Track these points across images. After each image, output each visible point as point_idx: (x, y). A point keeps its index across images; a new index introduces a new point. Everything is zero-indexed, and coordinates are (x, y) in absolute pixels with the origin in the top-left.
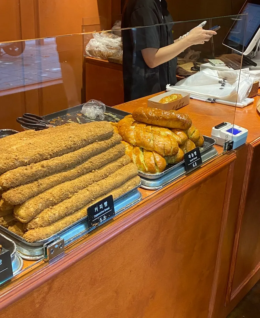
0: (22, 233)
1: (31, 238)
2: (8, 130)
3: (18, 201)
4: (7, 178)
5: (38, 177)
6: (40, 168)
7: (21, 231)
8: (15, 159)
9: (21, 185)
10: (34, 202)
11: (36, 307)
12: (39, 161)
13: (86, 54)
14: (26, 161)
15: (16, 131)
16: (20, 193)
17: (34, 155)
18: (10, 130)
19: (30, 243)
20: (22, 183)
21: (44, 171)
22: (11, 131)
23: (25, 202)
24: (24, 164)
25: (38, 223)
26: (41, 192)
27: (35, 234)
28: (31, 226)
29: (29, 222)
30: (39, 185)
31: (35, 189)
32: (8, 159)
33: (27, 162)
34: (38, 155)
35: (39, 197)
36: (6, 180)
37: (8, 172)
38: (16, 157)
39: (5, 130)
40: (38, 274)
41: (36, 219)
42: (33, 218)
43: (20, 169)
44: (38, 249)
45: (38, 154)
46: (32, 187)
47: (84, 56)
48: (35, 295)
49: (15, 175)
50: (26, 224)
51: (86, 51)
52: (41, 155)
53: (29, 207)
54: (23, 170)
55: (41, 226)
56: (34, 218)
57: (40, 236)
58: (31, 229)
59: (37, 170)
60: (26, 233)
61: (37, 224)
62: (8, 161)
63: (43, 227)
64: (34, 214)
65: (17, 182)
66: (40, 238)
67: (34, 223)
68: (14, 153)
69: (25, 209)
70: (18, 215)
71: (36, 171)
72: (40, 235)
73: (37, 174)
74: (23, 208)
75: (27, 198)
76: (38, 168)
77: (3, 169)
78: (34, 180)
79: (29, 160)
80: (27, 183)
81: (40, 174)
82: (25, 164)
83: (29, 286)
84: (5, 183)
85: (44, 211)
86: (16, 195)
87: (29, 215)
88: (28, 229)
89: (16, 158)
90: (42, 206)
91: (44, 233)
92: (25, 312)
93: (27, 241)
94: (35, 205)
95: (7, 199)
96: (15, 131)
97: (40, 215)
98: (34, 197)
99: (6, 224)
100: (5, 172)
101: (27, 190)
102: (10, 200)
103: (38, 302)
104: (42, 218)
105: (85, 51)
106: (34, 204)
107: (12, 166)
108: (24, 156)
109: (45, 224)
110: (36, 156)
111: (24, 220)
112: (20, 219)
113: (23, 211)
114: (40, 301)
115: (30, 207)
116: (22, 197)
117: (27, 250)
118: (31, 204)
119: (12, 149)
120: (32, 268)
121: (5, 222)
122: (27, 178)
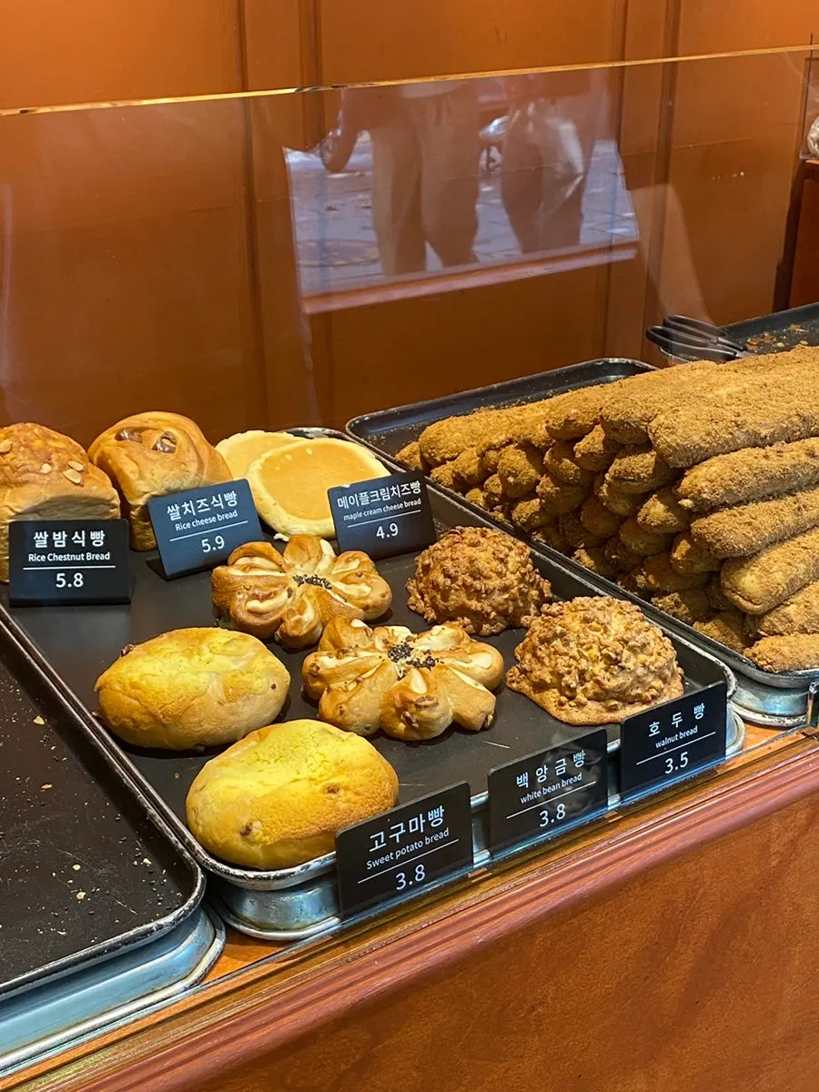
0: (740, 644)
1: (774, 658)
2: (625, 360)
3: (741, 546)
4: (713, 477)
5: (795, 483)
6: (804, 458)
7: (736, 637)
8: (736, 422)
9: (748, 502)
10: (784, 555)
11: (770, 864)
12: (799, 439)
13: (808, 152)
14: (764, 432)
15: (650, 366)
16: (750, 524)
17: (785, 417)
18: (630, 361)
19: (772, 672)
20: (751, 497)
21: (815, 467)
22: (633, 364)
23: (759, 551)
24: (757, 442)
25: (795, 619)
26: (801, 530)
27: (785, 650)
28: (775, 626)
29: (769, 612)
30: (799, 509)
31: (790, 520)
32: (717, 422)
33: (766, 437)
34: (795, 419)
35: (799, 543)
36: (711, 481)
37: (714, 460)
38: (737, 419)
39: (616, 360)
40: (794, 766)
41: (788, 606)
42: (781, 602)
43: (749, 455)
44: (788, 697)
45: (798, 415)
46: (782, 510)
47: (801, 157)
48: (775, 827)
49: (737, 471)
50: (758, 618)
51: (811, 142)
52: (804, 420)
53: (771, 568)
54: (756, 458)
55: (804, 631)
56: (782, 604)
57: (803, 657)
58: (772, 635)
59: (797, 462)
60: (758, 645)
61: (791, 621)
62: (716, 427)
63: (809, 634)
64: (783, 591)
65: (740, 492)
66: (800, 663)
67: (783, 619)
68: (728, 408)
69: (758, 573)
70: (736, 587)
71: (795, 466)
72: (800, 654)
73: (796, 473)
74: (754, 568)
75: (767, 541)
76: (797, 458)
77: (701, 448)
78: (786, 493)
79: (773, 430)
80: (765, 498)
81: (803, 474)
82: (760, 442)
83: (769, 795)
84: (706, 490)
85: (811, 587)
86: (736, 528)
87: (771, 593)
88: (762, 633)
89: (739, 420)
90: (807, 571)
91: (812, 651)
92: (743, 873)
93: (762, 666)
94: (790, 564)
95: (713, 537)
96: (646, 365)
97: (799, 598)
98: (782, 541)
99: (686, 614)
100: (706, 459)
101: (767, 517)
102: (720, 540)
103: (778, 852)
104: (806, 606)
105: (807, 141)
106: (785, 562)
107: (727, 442)
108: (758, 418)
109: (813, 626)
110: (792, 422)
111: (755, 604)
112: (741, 600)
113: (753, 577)
114: (783, 850)
115: (773, 569)
116: (755, 536)
117: (754, 694)
118: (775, 562)
119: (717, 396)
120: (770, 748)
121: (685, 609)
122: (767, 484)
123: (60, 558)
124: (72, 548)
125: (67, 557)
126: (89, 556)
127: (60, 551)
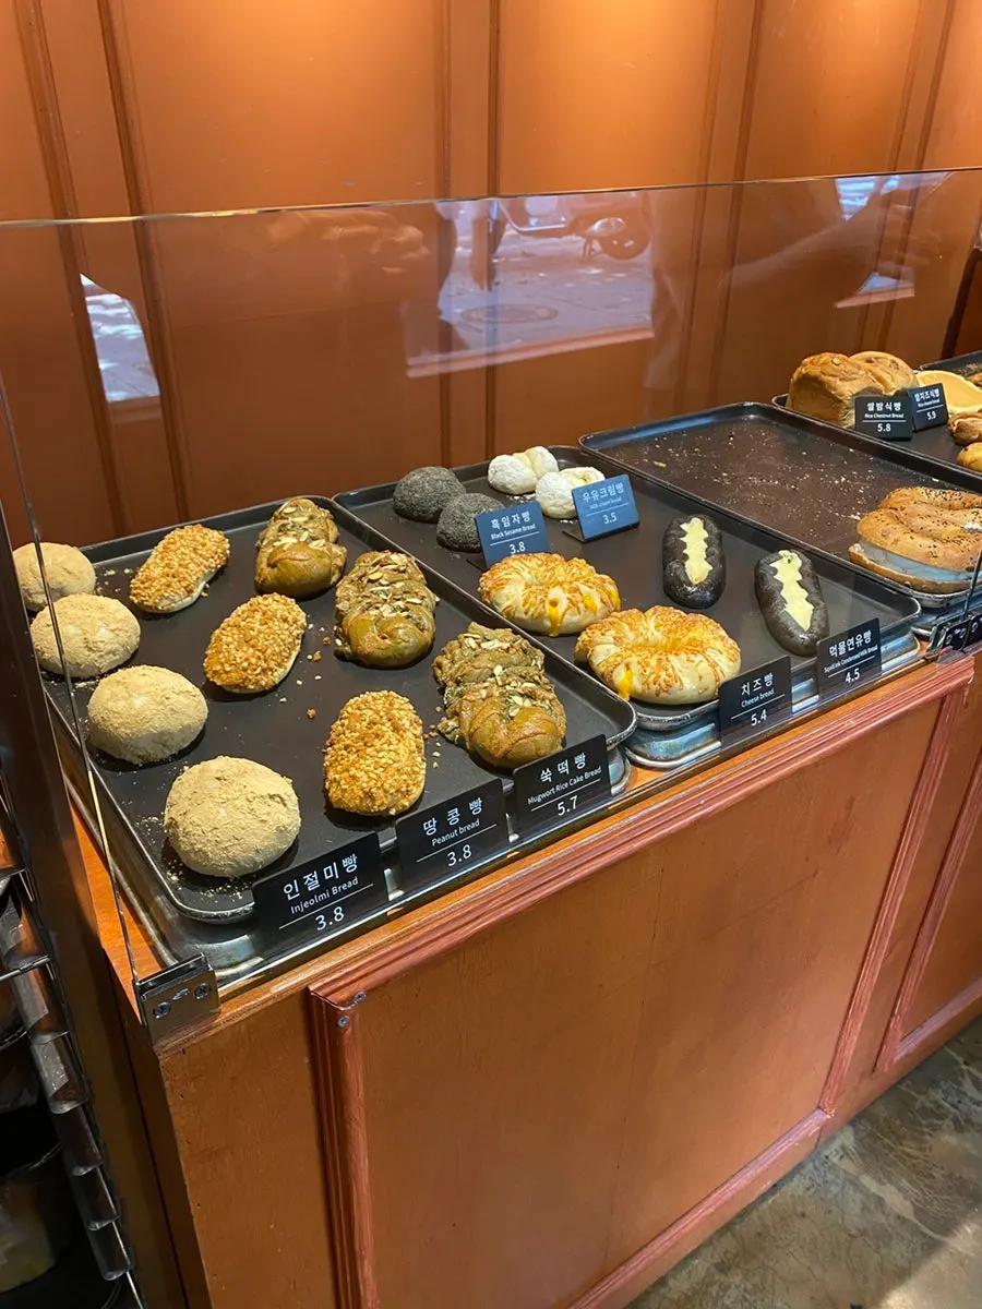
123: (879, 416)
124: (885, 411)
125: (883, 416)
126: (894, 415)
127: (880, 413)
